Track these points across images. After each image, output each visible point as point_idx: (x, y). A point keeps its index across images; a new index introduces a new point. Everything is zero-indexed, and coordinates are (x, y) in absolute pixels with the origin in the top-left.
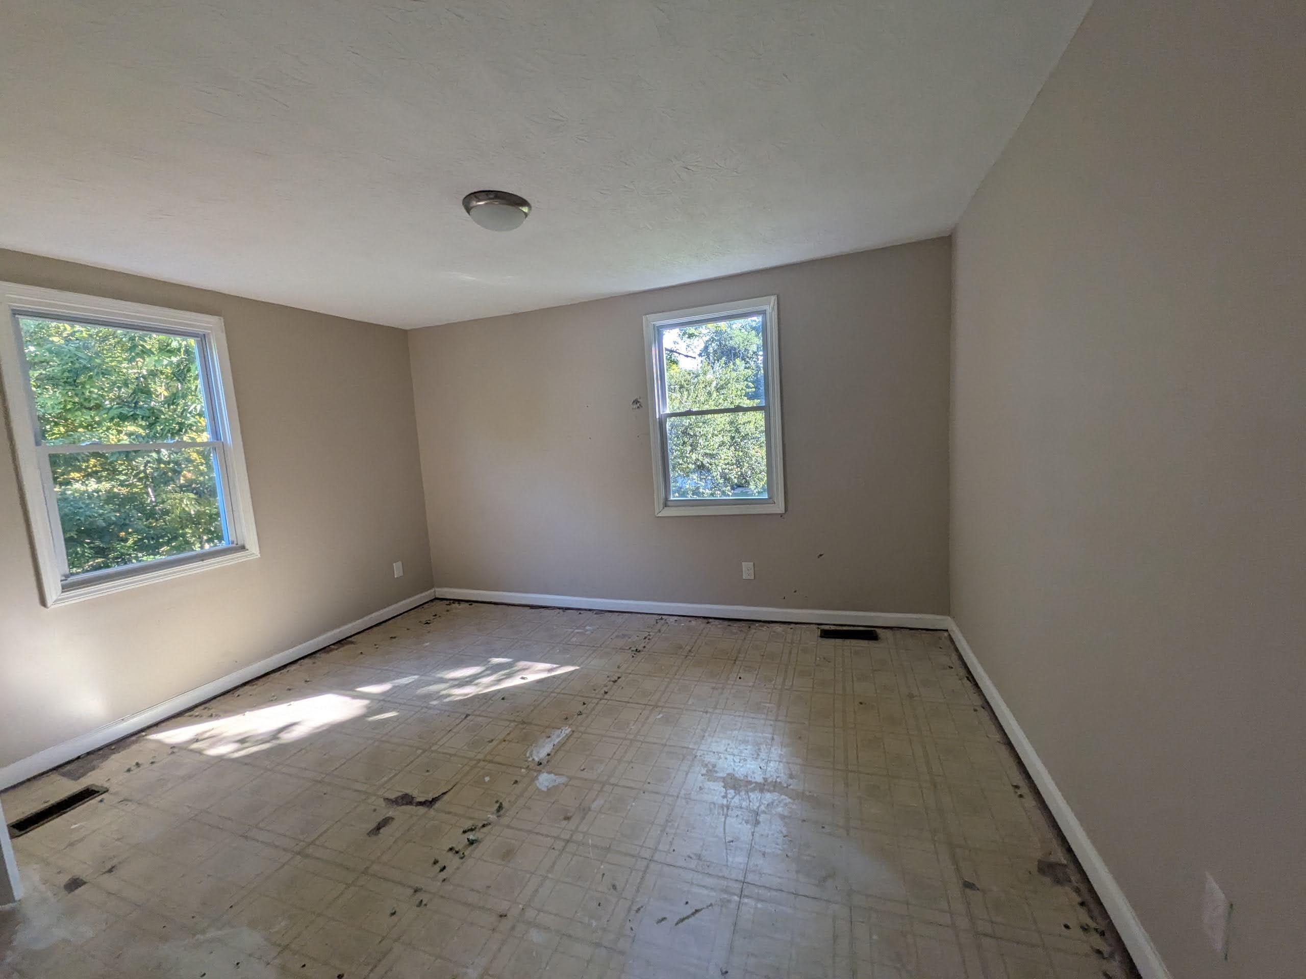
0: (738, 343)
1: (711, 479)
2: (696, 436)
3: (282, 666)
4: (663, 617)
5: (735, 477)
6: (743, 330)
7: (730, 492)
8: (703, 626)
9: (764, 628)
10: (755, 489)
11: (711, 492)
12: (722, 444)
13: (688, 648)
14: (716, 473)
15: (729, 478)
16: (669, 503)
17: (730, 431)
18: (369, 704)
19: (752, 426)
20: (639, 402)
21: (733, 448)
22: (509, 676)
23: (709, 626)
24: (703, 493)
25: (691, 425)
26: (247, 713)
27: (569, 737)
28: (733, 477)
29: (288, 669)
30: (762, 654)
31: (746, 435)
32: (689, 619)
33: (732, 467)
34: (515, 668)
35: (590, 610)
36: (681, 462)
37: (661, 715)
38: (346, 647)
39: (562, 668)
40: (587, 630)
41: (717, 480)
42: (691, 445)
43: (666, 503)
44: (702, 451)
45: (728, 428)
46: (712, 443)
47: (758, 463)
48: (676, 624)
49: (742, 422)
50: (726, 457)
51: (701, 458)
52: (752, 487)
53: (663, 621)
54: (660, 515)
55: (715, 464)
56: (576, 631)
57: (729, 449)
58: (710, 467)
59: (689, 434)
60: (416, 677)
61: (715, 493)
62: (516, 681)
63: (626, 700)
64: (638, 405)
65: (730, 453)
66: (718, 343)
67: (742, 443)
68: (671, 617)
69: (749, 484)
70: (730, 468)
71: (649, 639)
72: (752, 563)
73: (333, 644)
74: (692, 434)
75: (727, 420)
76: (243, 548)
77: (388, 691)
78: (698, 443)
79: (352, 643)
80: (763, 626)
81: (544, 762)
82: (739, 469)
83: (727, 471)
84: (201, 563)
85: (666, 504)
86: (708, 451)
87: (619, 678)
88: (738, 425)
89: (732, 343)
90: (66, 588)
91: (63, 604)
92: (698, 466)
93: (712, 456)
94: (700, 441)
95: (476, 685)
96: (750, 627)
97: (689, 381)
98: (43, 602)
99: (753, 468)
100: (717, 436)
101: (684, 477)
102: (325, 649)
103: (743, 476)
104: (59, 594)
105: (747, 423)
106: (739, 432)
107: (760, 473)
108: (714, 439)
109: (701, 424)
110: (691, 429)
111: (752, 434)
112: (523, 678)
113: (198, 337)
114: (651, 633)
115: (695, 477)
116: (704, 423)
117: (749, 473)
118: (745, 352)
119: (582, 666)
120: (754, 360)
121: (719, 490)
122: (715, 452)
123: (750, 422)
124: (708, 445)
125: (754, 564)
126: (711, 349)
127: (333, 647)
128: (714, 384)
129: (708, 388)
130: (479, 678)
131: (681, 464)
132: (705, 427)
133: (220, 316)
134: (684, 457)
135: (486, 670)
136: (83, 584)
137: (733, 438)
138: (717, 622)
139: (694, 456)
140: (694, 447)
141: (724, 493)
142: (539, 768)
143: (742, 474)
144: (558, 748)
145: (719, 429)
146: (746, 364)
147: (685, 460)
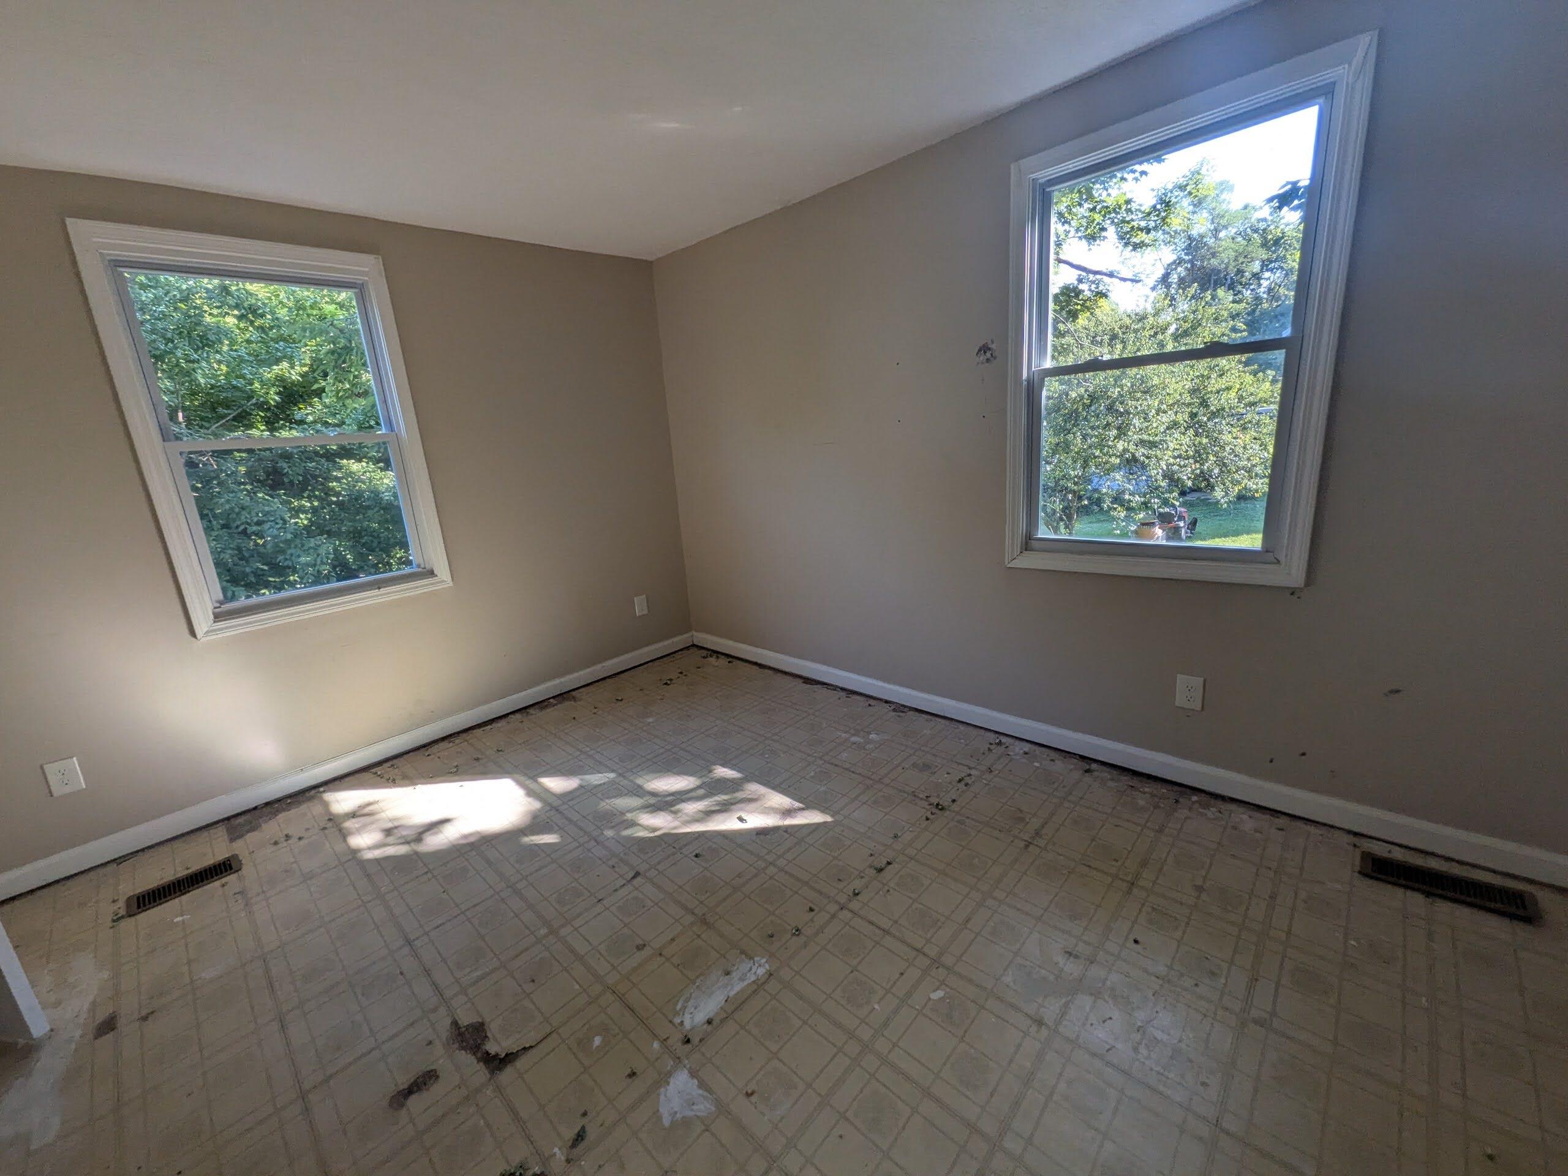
0: (1226, 261)
1: (1146, 480)
2: (1129, 413)
3: (489, 720)
4: (1004, 739)
5: (1189, 478)
6: (1240, 239)
7: (1177, 500)
8: (1077, 775)
9: (1211, 812)
10: (1223, 497)
11: (1142, 499)
12: (1175, 425)
13: (1035, 823)
14: (1155, 472)
15: (1179, 479)
16: (1035, 544)
17: (1189, 404)
18: (539, 810)
19: (1232, 394)
20: (989, 349)
21: (1191, 432)
22: (725, 808)
23: (1087, 778)
24: (1130, 501)
25: (1122, 396)
26: (420, 787)
27: (758, 986)
28: (1185, 478)
29: (494, 725)
30: (1199, 882)
31: (1218, 411)
32: (1053, 754)
33: (1187, 461)
34: (740, 795)
35: (887, 702)
36: (1097, 453)
37: (940, 994)
38: (567, 703)
39: (806, 813)
40: (870, 742)
41: (1156, 480)
42: (1119, 428)
43: (1029, 543)
44: (1135, 437)
45: (1188, 400)
46: (1155, 425)
47: (1235, 456)
48: (1024, 761)
49: (1214, 389)
50: (1178, 447)
51: (1132, 448)
52: (1218, 493)
53: (1002, 749)
54: (1009, 566)
55: (1156, 457)
56: (854, 739)
57: (1184, 434)
58: (1147, 461)
59: (1117, 410)
60: (612, 775)
61: (1149, 502)
62: (729, 823)
63: (886, 923)
64: (988, 355)
65: (1186, 440)
66: (1189, 266)
67: (1210, 424)
68: (1017, 742)
69: (1213, 489)
70: (1182, 463)
71: (966, 785)
72: (1202, 679)
73: (553, 697)
74: (1122, 410)
75: (1187, 387)
76: (431, 573)
77: (571, 792)
78: (1131, 424)
79: (574, 699)
80: (1207, 806)
81: (695, 1040)
82: (1198, 465)
83: (1175, 468)
84: (376, 592)
85: (1027, 543)
86: (1145, 437)
87: (889, 863)
88: (1206, 394)
89: (1214, 262)
90: (218, 617)
91: (215, 637)
92: (1127, 460)
93: (1153, 445)
94: (1136, 421)
95: (675, 813)
96: (1177, 801)
97: (1127, 327)
98: (193, 633)
99: (1224, 465)
100: (1165, 412)
101: (1101, 477)
102: (541, 705)
103: (1204, 476)
104: (210, 624)
105: (1224, 390)
106: (1207, 406)
107: (1237, 471)
108: (1159, 417)
109: (1139, 395)
110: (1121, 403)
111: (1230, 408)
112: (741, 819)
113: (355, 288)
114: (973, 772)
115: (1118, 477)
116: (1145, 392)
117: (1216, 471)
118: (1236, 275)
119: (839, 817)
120: (1252, 287)
121: (1158, 497)
122: (1157, 439)
123: (1228, 389)
124: (1147, 427)
125: (1205, 681)
126: (1176, 276)
127: (551, 700)
128: (1172, 329)
129: (1160, 337)
130: (683, 801)
131: (1098, 457)
132: (1146, 399)
133: (378, 254)
134: (1104, 446)
135: (699, 787)
136: (237, 613)
137: (1193, 415)
138: (1106, 774)
139: (1120, 446)
140: (1122, 431)
141: (1166, 502)
142: (681, 1049)
143: (1202, 472)
144: (734, 1007)
145: (1171, 402)
146: (1235, 295)
147: (1105, 451)
